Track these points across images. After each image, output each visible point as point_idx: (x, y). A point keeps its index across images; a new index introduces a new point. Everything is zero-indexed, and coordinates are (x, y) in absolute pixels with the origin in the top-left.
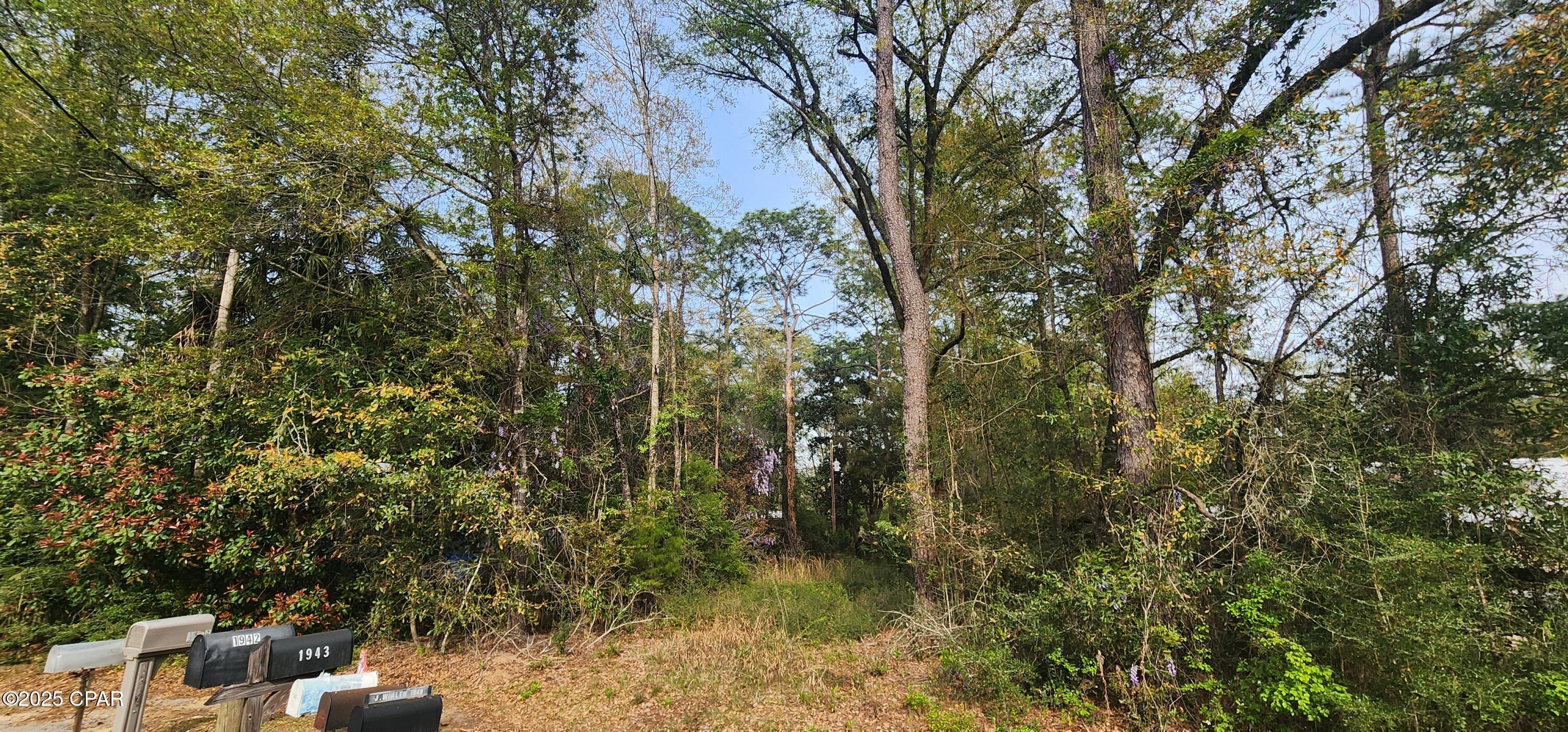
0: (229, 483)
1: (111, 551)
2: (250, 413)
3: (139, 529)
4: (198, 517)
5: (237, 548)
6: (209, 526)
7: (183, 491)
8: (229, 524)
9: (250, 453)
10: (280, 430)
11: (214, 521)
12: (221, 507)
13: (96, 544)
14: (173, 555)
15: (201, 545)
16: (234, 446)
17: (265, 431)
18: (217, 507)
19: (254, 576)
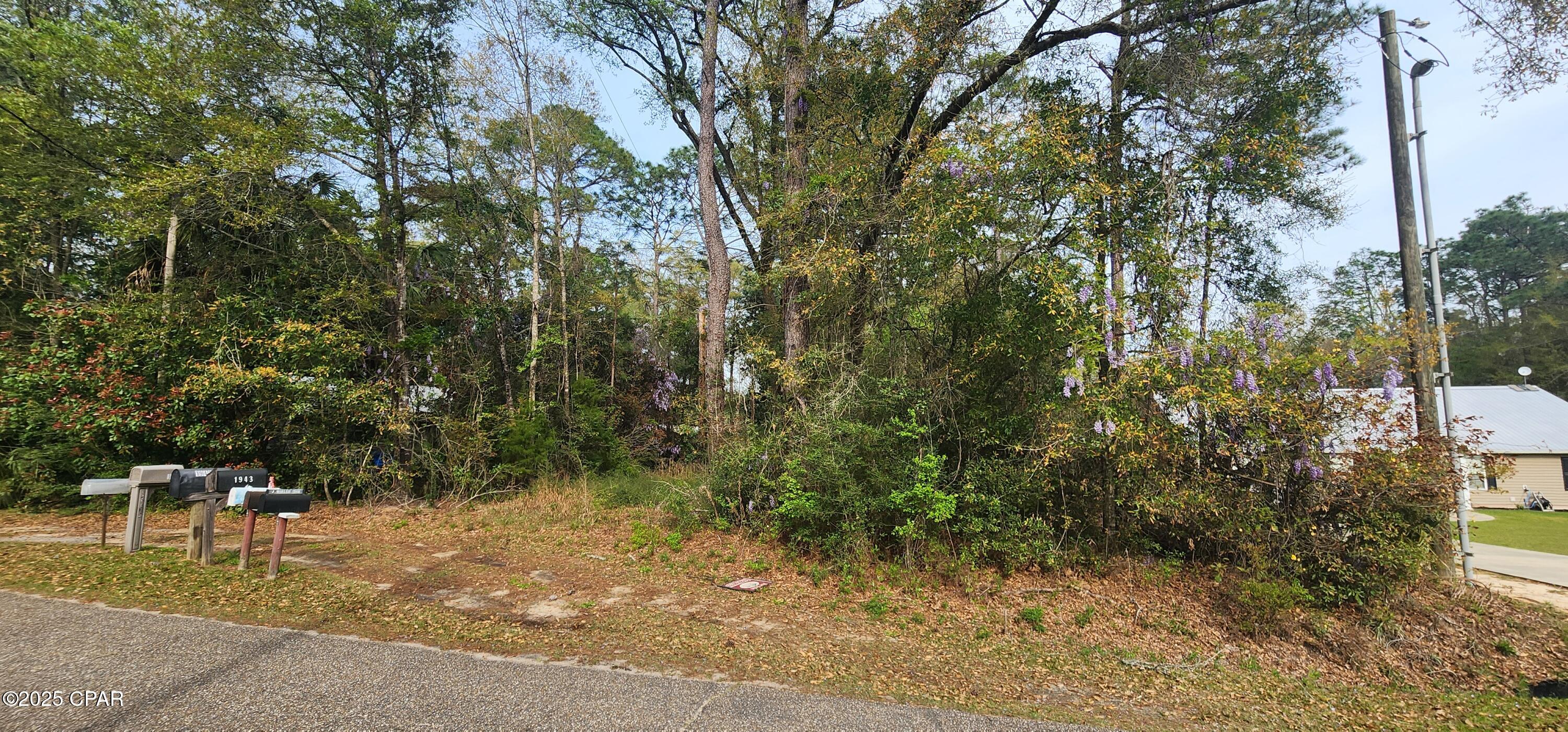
0: (185, 388)
1: (105, 432)
2: (197, 340)
3: (124, 417)
4: (165, 411)
5: (195, 433)
6: (173, 417)
7: (152, 393)
8: (188, 416)
9: (198, 366)
10: (219, 351)
11: (178, 413)
12: (182, 404)
13: (94, 428)
14: (150, 436)
15: (169, 430)
16: (188, 363)
17: (209, 352)
18: (178, 404)
19: (210, 453)
